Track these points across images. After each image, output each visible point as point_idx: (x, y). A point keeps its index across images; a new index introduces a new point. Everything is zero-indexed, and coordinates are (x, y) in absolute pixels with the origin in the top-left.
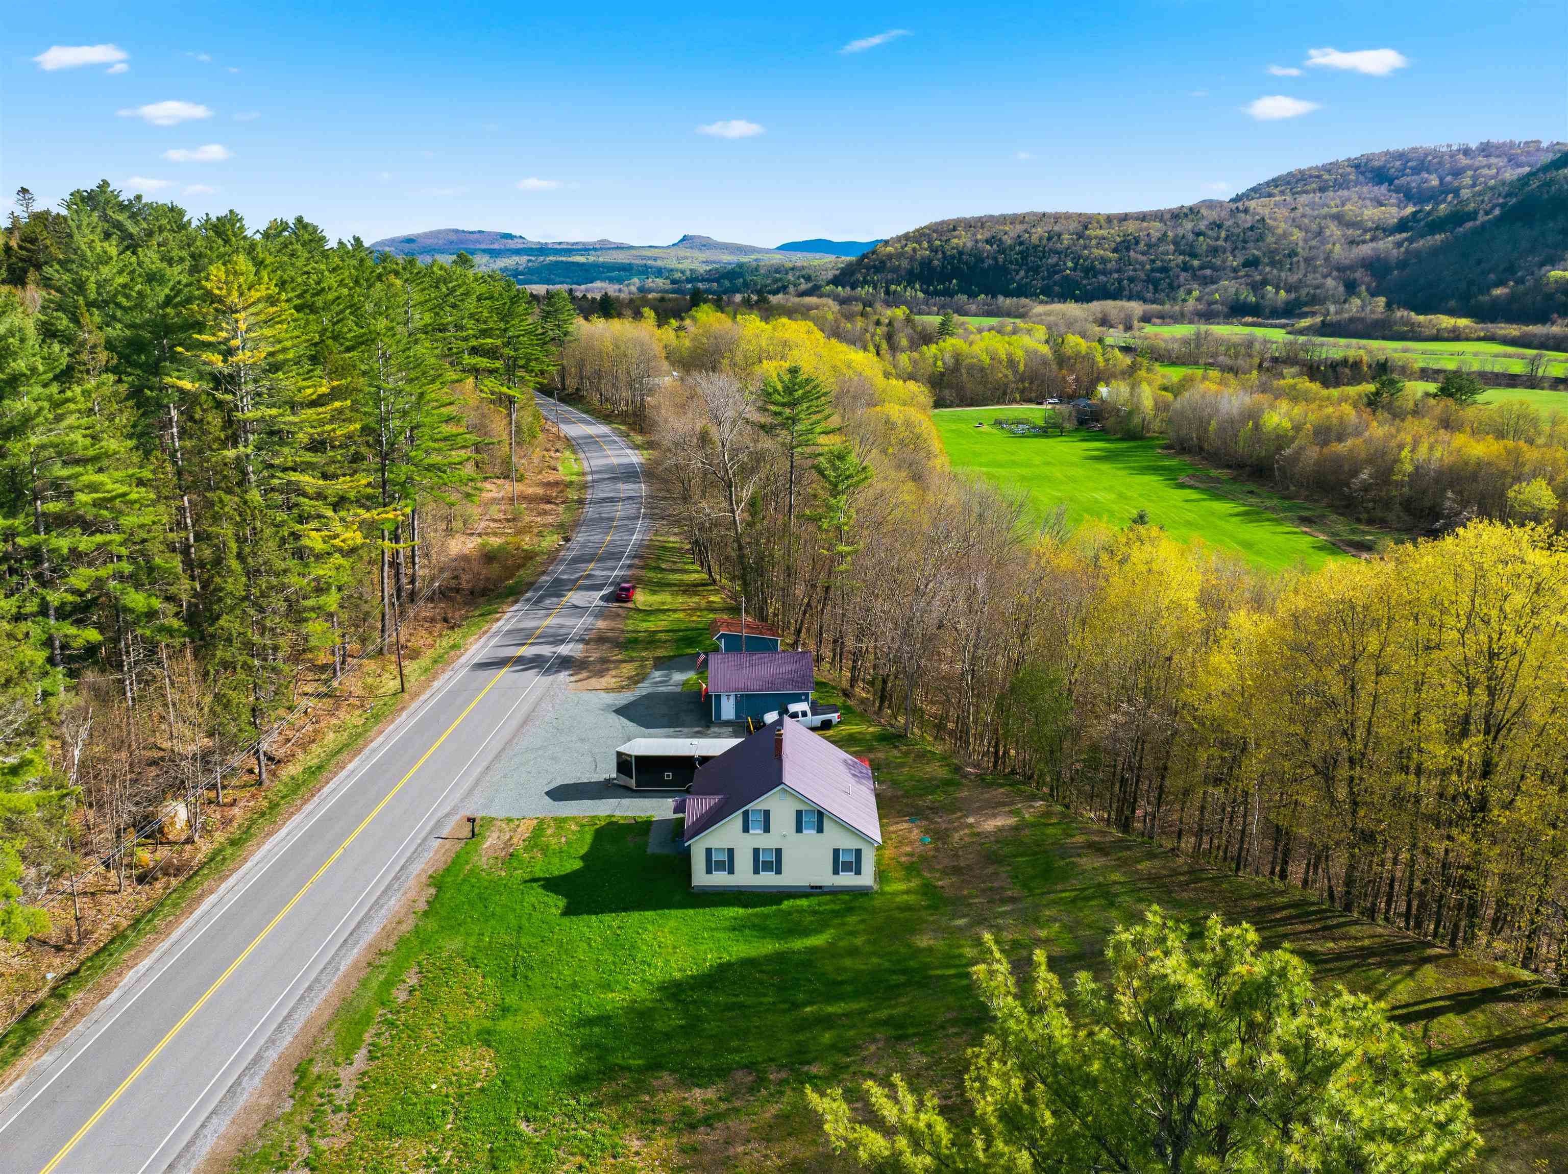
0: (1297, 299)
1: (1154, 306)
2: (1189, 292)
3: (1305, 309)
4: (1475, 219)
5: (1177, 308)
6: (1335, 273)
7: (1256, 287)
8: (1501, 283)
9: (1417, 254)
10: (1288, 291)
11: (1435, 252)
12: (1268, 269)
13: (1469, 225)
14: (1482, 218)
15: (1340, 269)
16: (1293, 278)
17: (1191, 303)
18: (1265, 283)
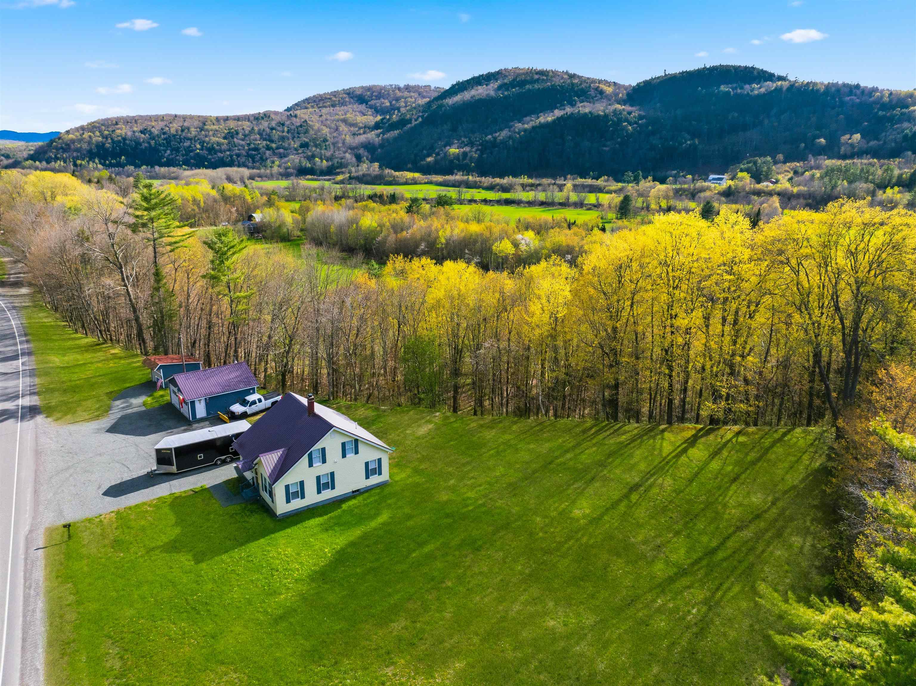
0: (333, 165)
1: (255, 171)
2: (273, 162)
3: (338, 170)
4: (411, 123)
5: (268, 171)
6: (349, 151)
7: (311, 158)
8: (429, 155)
9: (388, 140)
10: (327, 161)
11: (395, 139)
12: (314, 149)
13: (409, 126)
14: (414, 123)
15: (352, 148)
16: (328, 154)
17: (276, 169)
18: (313, 156)
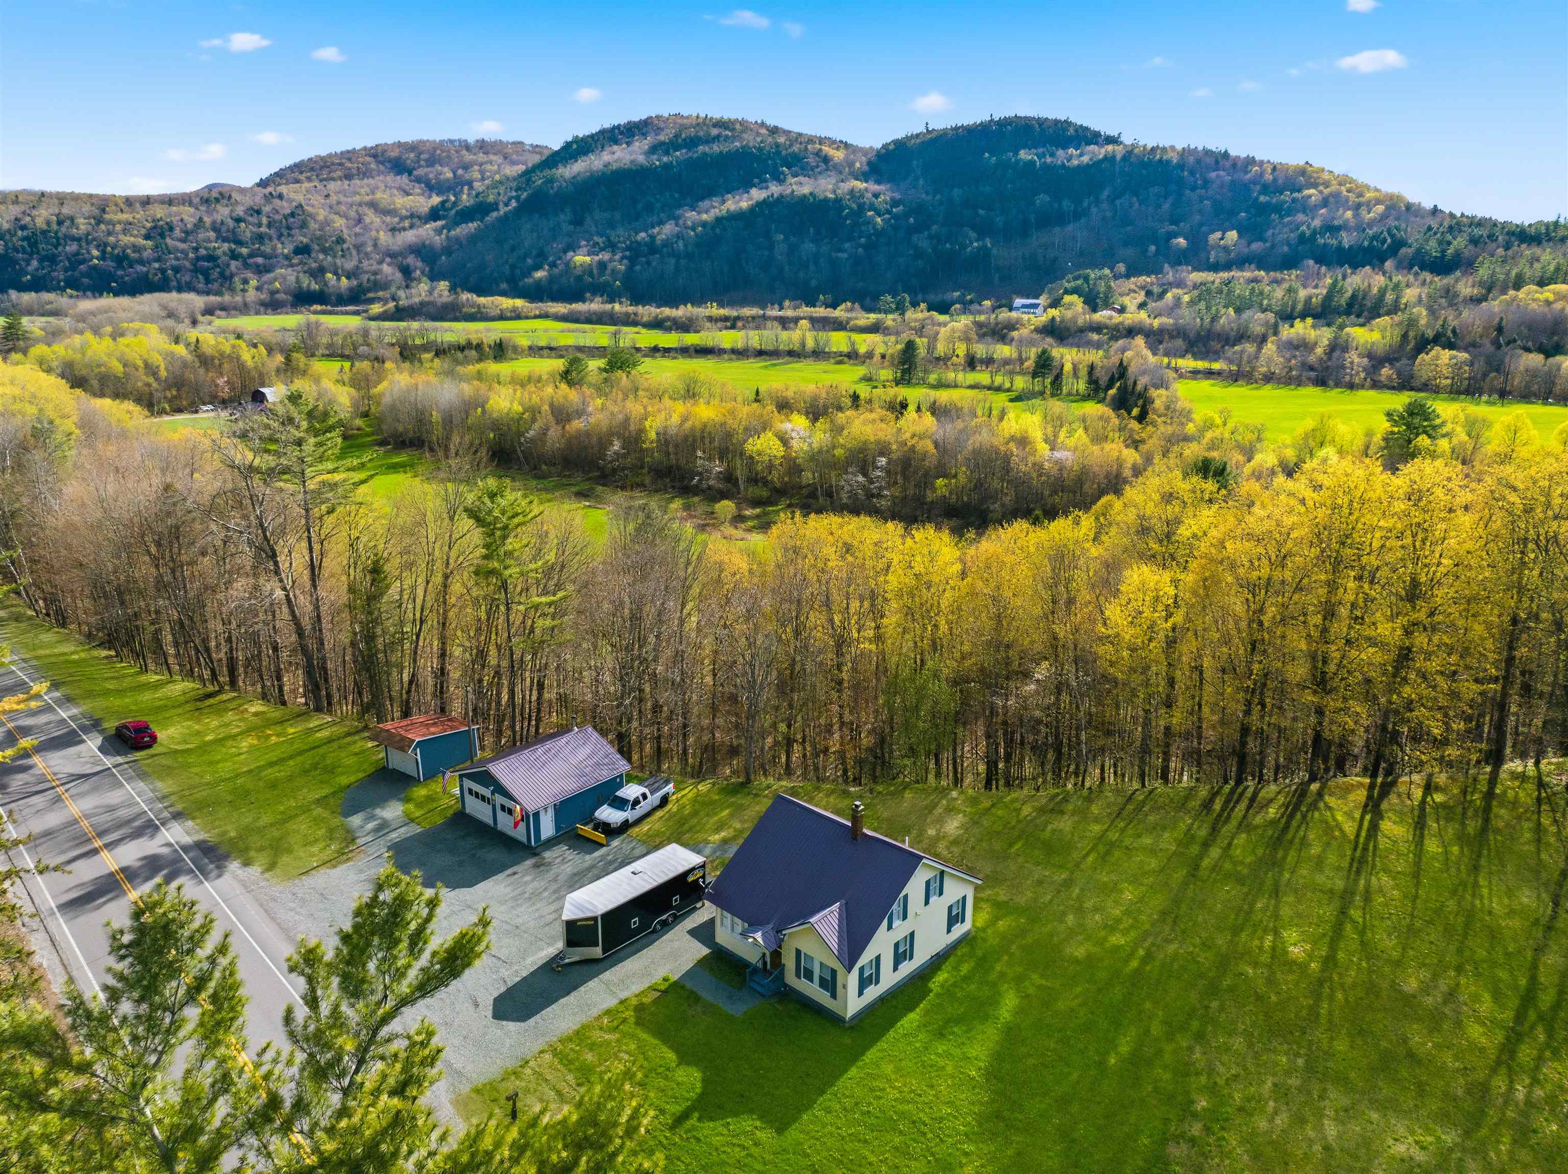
0: (360, 285)
1: (213, 299)
2: (245, 282)
3: (371, 295)
4: (497, 209)
5: (238, 299)
6: (388, 260)
7: (318, 273)
8: (538, 267)
9: (457, 240)
10: (348, 278)
11: (473, 239)
12: (321, 256)
13: (494, 214)
14: (503, 210)
15: (392, 255)
16: (350, 265)
17: (252, 295)
18: (322, 270)
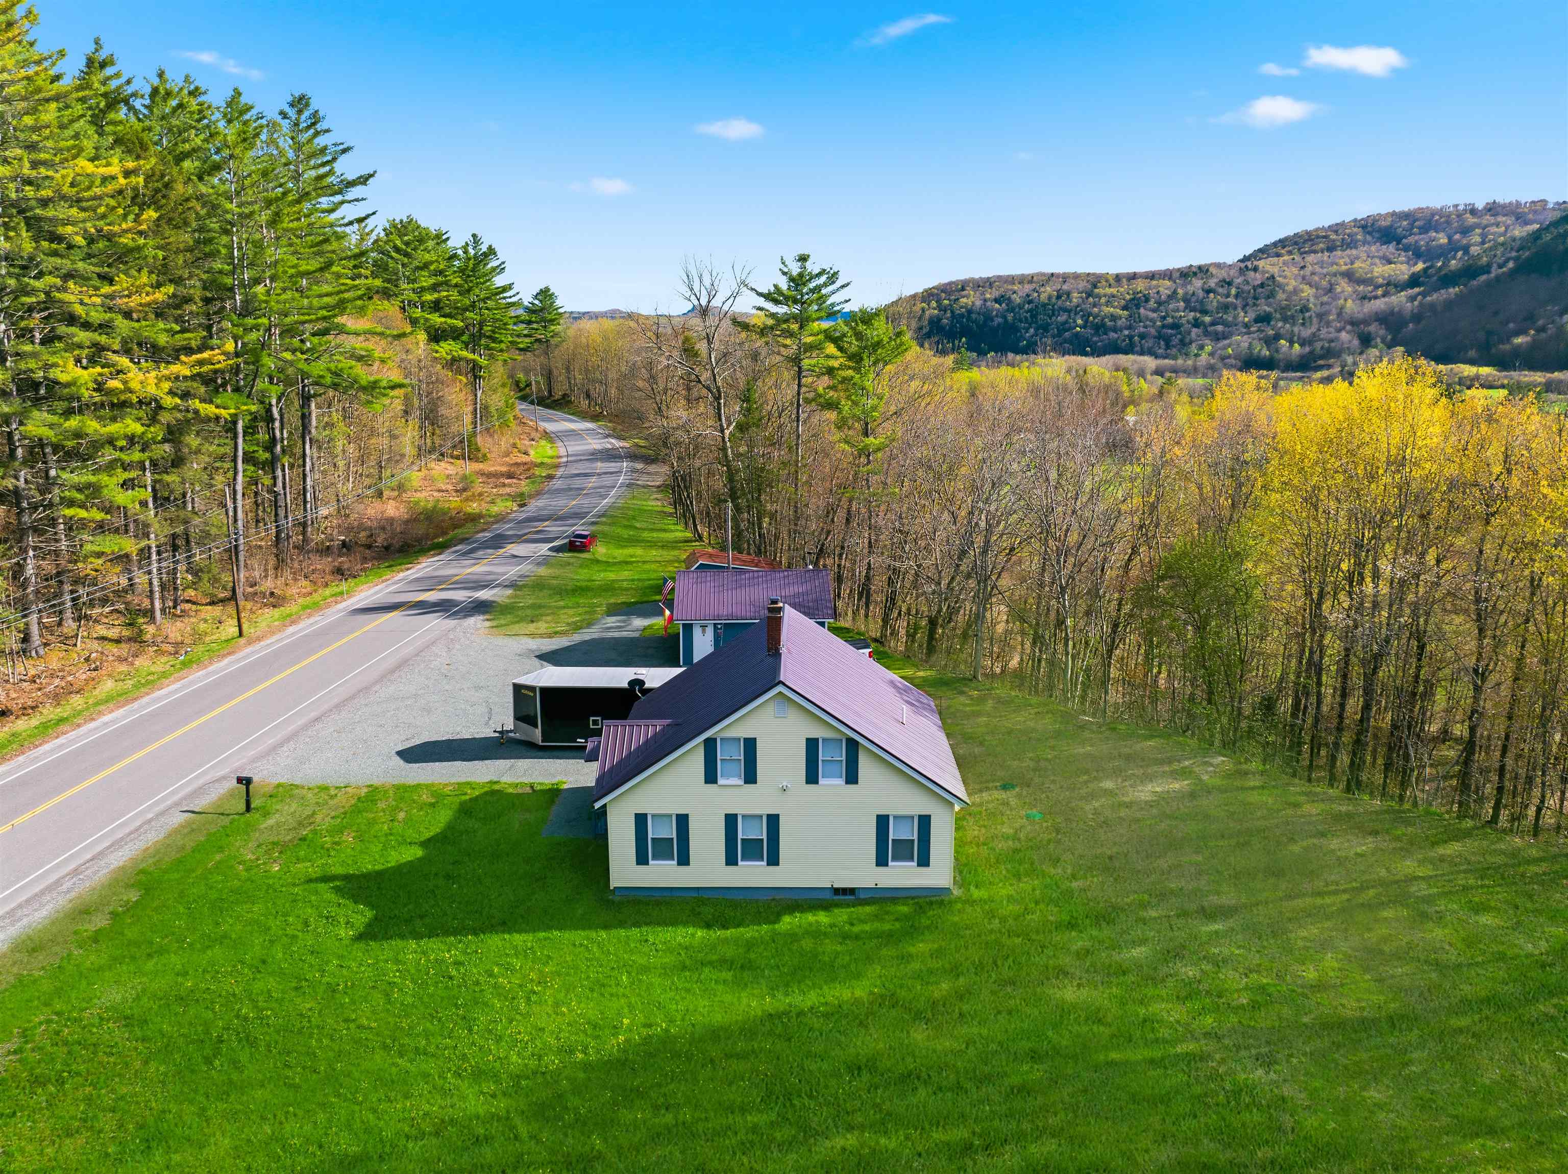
0: (1311, 352)
2: (1202, 348)
3: (1321, 362)
5: (1190, 362)
6: (1349, 327)
7: (1270, 341)
8: (1520, 332)
10: (1302, 345)
12: (1280, 324)
13: (1483, 278)
14: (1495, 272)
15: (1353, 323)
16: (1306, 333)
17: (1204, 358)
18: (1277, 337)
